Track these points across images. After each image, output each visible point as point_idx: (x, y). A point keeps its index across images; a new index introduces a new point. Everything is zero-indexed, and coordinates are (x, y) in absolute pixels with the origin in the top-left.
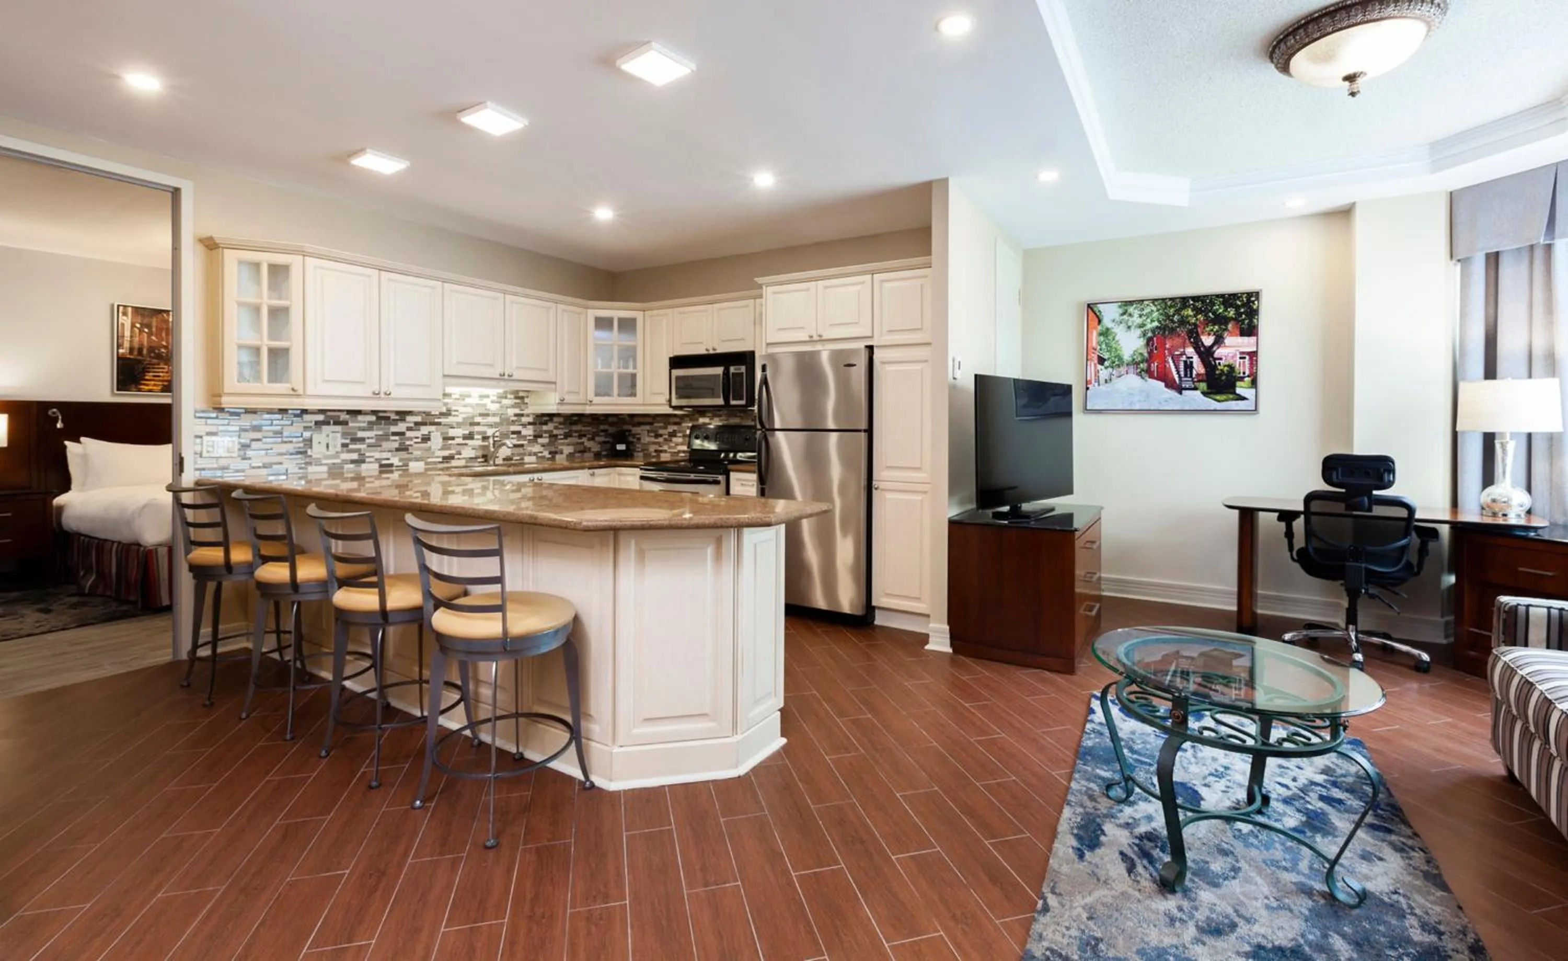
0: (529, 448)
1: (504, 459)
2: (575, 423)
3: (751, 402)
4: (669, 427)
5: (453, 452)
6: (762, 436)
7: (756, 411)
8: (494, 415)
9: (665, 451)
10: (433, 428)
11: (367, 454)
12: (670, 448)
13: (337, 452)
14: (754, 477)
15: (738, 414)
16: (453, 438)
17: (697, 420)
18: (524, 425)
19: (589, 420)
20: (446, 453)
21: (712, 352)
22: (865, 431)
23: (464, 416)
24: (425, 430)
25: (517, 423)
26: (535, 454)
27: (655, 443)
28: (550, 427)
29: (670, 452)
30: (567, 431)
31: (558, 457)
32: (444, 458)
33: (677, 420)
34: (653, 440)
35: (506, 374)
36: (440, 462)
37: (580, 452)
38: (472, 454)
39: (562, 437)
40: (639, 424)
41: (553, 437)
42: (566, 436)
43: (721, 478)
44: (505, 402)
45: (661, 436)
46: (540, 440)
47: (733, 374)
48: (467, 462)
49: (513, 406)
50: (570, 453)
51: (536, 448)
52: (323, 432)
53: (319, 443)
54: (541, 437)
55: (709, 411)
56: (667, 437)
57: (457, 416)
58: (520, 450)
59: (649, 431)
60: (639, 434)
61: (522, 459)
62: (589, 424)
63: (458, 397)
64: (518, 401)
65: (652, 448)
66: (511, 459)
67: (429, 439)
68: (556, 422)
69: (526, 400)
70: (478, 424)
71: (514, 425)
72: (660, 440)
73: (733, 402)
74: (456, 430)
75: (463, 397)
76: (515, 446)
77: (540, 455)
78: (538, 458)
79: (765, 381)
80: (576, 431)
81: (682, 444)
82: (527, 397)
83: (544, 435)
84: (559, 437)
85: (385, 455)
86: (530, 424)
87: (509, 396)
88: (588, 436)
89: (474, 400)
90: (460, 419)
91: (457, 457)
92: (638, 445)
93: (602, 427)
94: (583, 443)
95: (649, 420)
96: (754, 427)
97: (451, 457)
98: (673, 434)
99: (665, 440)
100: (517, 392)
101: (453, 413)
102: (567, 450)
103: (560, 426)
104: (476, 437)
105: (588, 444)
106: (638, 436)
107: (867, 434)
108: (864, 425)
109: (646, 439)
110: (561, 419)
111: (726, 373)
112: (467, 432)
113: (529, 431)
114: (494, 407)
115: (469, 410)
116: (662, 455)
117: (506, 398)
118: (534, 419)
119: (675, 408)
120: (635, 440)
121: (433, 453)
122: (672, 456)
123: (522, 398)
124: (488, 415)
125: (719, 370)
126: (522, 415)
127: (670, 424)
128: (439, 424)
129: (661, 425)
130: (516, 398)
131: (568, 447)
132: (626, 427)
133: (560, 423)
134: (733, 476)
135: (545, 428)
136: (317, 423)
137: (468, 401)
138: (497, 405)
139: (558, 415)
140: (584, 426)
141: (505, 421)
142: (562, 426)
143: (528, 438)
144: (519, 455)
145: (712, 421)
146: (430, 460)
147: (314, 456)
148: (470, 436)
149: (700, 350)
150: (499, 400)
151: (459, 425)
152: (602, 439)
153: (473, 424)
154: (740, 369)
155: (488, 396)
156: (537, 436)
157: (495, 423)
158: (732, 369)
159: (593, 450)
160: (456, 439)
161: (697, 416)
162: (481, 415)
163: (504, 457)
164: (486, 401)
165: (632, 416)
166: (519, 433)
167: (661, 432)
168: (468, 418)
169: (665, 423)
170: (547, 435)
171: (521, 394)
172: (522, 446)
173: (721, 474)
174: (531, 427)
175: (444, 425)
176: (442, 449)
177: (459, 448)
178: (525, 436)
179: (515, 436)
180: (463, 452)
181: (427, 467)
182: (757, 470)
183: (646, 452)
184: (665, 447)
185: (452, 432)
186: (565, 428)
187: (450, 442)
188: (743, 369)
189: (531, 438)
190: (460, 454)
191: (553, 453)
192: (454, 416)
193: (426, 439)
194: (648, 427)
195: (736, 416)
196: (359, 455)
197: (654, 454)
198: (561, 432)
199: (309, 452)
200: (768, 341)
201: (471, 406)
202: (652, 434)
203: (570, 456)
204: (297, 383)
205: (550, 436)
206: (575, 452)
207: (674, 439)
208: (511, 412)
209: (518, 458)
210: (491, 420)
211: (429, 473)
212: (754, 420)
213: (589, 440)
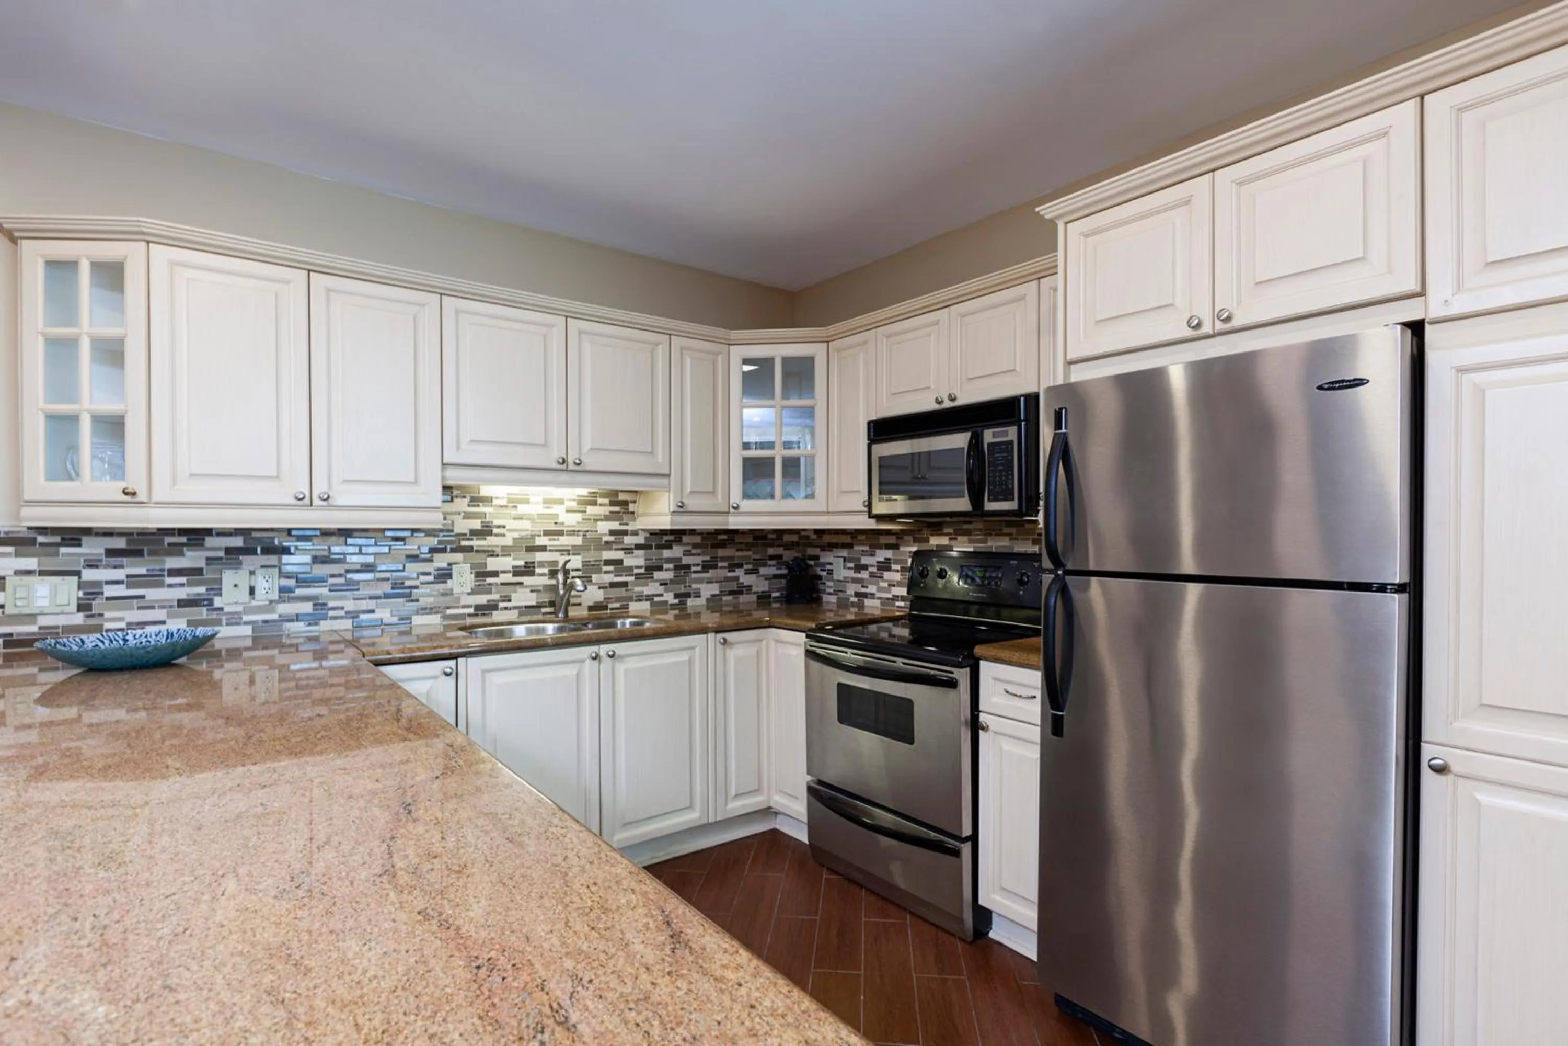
0: (637, 589)
1: (590, 608)
2: (722, 545)
3: (1029, 503)
4: (878, 552)
5: (495, 597)
6: (1056, 587)
7: (1041, 525)
8: (573, 533)
9: (872, 596)
10: (459, 556)
11: (331, 604)
12: (880, 589)
13: (271, 602)
14: (1033, 679)
15: (1006, 530)
16: (495, 574)
17: (927, 540)
18: (628, 550)
19: (750, 540)
20: (482, 599)
21: (947, 404)
22: (1400, 588)
23: (516, 535)
24: (441, 561)
25: (614, 546)
26: (649, 598)
27: (855, 581)
28: (677, 551)
29: (879, 598)
30: (708, 558)
31: (690, 602)
32: (478, 607)
33: (892, 540)
34: (851, 574)
35: (570, 460)
36: (470, 615)
37: (731, 593)
38: (532, 600)
39: (699, 568)
40: (831, 546)
41: (681, 568)
42: (706, 567)
43: (962, 675)
44: (591, 510)
45: (865, 567)
46: (657, 575)
47: (989, 445)
48: (520, 614)
49: (607, 518)
50: (713, 596)
51: (651, 589)
52: (244, 566)
53: (236, 586)
54: (660, 568)
55: (949, 524)
56: (875, 570)
57: (504, 535)
58: (621, 592)
59: (845, 559)
60: (831, 564)
61: (626, 607)
62: (748, 547)
63: (504, 502)
64: (617, 509)
65: (851, 589)
66: (606, 608)
67: (450, 576)
68: (687, 544)
69: (632, 507)
70: (543, 549)
71: (611, 549)
72: (864, 575)
73: (990, 506)
74: (500, 558)
75: (513, 503)
76: (613, 585)
77: (656, 599)
78: (653, 604)
79: (1063, 451)
80: (723, 559)
81: (899, 584)
82: (635, 502)
83: (665, 566)
84: (693, 569)
85: (364, 605)
86: (638, 547)
87: (600, 501)
88: (746, 567)
89: (535, 508)
90: (508, 541)
91: (501, 605)
92: (829, 583)
93: (771, 551)
94: (737, 578)
95: (848, 539)
96: (1037, 557)
97: (492, 607)
98: (885, 566)
99: (872, 575)
100: (616, 493)
101: (495, 531)
102: (708, 590)
103: (694, 551)
104: (538, 570)
105: (746, 580)
106: (828, 567)
107: (1405, 596)
108: (1398, 573)
109: (842, 572)
110: (698, 539)
111: (975, 444)
112: (522, 563)
113: (637, 560)
114: (570, 521)
115: (526, 525)
116: (867, 602)
117: (595, 503)
118: (646, 538)
119: (880, 518)
120: (824, 573)
121: (458, 599)
122: (882, 604)
123: (625, 504)
124: (561, 533)
125: (959, 440)
126: (625, 533)
127: (880, 547)
128: (470, 549)
129: (867, 548)
130: (612, 503)
131: (710, 585)
132: (811, 551)
133: (695, 546)
134: (986, 668)
135: (666, 553)
136: (229, 551)
137: (522, 509)
138: (578, 517)
139: (692, 532)
140: (738, 550)
141: (593, 543)
142: (699, 551)
143: (636, 571)
144: (618, 600)
145: (953, 543)
146: (449, 612)
147: (227, 609)
148: (528, 570)
149: (925, 404)
150: (582, 508)
151: (506, 551)
152: (773, 571)
153: (532, 549)
154: (1006, 434)
155: (561, 502)
156: (651, 569)
157: (573, 546)
158: (989, 436)
159: (754, 589)
160: (501, 575)
161: (925, 533)
162: (547, 533)
163: (591, 604)
164: (558, 509)
165: (820, 532)
166: (620, 562)
167: (865, 560)
168: (521, 538)
169: (871, 547)
170: (671, 566)
171: (622, 497)
172: (625, 584)
173: (960, 666)
174: (641, 552)
175: (477, 551)
176: (473, 592)
177: (506, 590)
178: (631, 568)
179: (611, 568)
180: (514, 596)
181: (446, 623)
182: (1041, 664)
183: (841, 595)
184: (872, 589)
185: (493, 564)
186: (704, 554)
187: (489, 580)
188: (1011, 433)
189: (642, 571)
190: (510, 601)
191: (682, 597)
192: (497, 535)
193: (444, 575)
194: (844, 553)
195: (1000, 534)
196: (314, 605)
197: (853, 599)
198: (698, 560)
199: (218, 602)
200: (1070, 357)
201: (529, 518)
202: (852, 565)
203: (714, 603)
204: (135, 479)
205: (677, 568)
206: (722, 593)
207: (887, 575)
208: (604, 527)
209: (617, 605)
210: (565, 541)
211: (450, 634)
212: (1036, 542)
213: (748, 572)
